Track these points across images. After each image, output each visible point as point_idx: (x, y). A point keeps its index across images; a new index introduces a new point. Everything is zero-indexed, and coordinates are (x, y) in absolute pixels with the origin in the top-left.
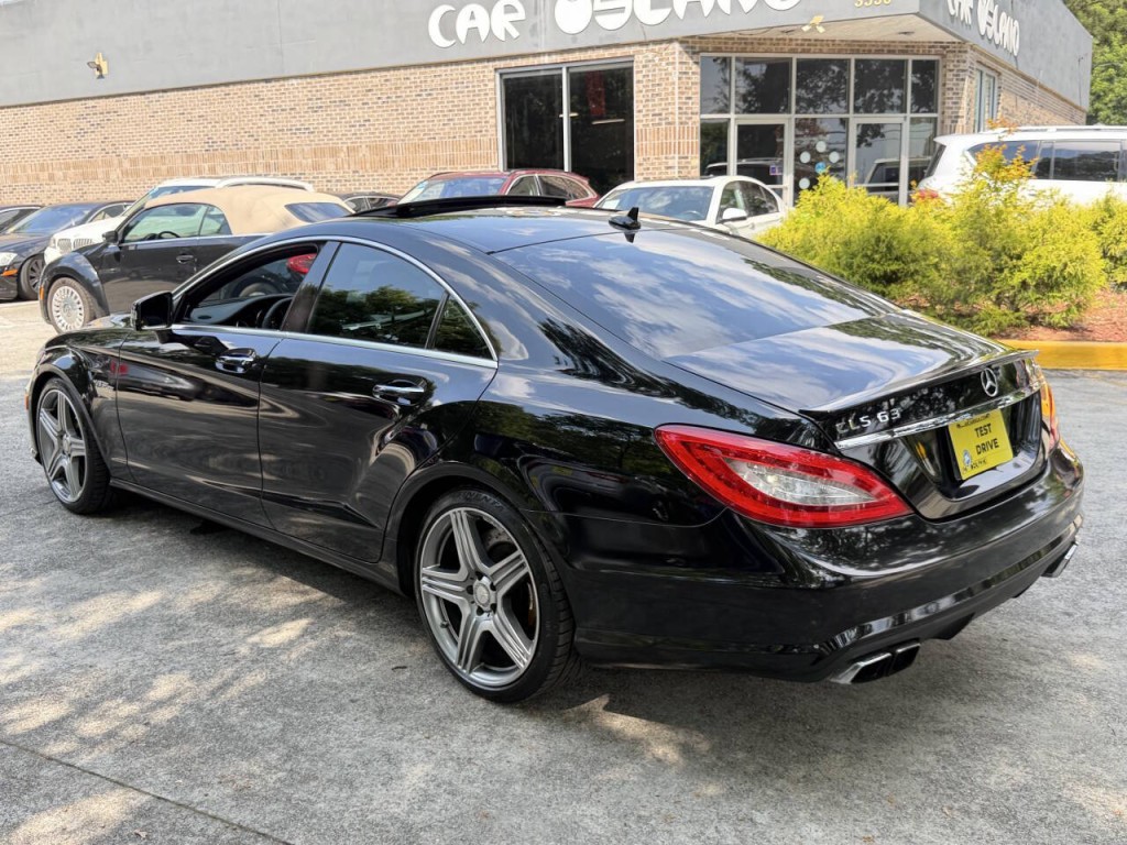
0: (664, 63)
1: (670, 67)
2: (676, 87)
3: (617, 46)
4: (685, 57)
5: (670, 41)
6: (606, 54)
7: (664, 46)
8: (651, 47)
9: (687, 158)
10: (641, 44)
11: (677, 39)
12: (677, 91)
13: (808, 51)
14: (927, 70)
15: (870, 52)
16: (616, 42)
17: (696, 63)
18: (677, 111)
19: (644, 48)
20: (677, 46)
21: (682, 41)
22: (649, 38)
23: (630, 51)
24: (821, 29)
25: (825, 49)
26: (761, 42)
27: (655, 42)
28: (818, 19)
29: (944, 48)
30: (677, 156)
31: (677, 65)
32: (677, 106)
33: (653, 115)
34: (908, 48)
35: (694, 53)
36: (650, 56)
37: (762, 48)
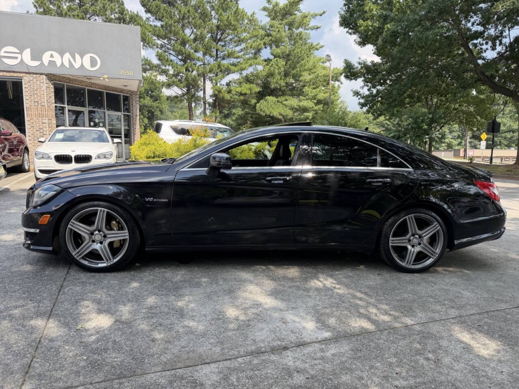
0: (38, 82)
1: (42, 84)
2: (45, 92)
3: (14, 72)
4: (48, 81)
5: (42, 74)
6: (8, 74)
7: (38, 75)
8: (31, 75)
9: (51, 120)
10: (26, 73)
11: (44, 74)
12: (45, 94)
13: (91, 87)
14: (126, 99)
15: (110, 90)
16: (13, 70)
17: (52, 84)
18: (46, 101)
19: (28, 75)
20: (44, 77)
21: (47, 75)
22: (31, 71)
23: (21, 75)
24: (107, 80)
25: (97, 87)
26: (75, 80)
27: (33, 73)
28: (106, 76)
29: (132, 92)
30: (47, 119)
31: (45, 84)
32: (46, 99)
33: (35, 102)
34: (122, 91)
35: (51, 80)
36: (31, 78)
37: (76, 83)
